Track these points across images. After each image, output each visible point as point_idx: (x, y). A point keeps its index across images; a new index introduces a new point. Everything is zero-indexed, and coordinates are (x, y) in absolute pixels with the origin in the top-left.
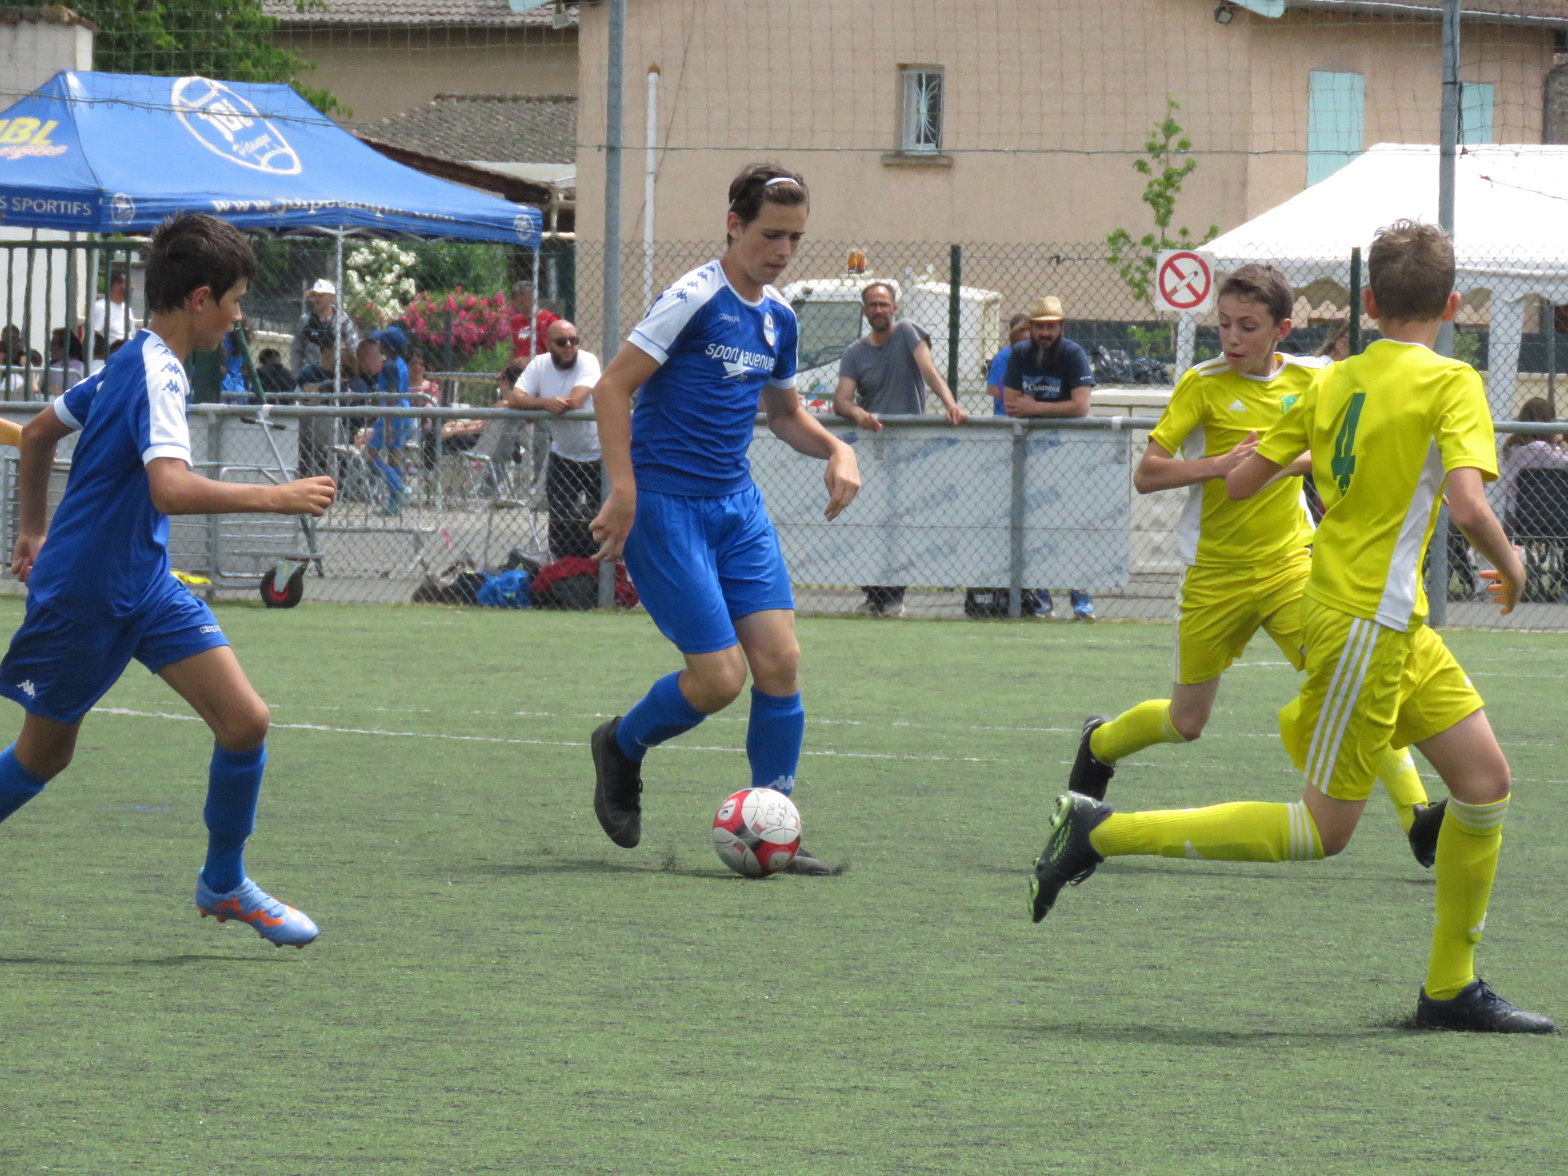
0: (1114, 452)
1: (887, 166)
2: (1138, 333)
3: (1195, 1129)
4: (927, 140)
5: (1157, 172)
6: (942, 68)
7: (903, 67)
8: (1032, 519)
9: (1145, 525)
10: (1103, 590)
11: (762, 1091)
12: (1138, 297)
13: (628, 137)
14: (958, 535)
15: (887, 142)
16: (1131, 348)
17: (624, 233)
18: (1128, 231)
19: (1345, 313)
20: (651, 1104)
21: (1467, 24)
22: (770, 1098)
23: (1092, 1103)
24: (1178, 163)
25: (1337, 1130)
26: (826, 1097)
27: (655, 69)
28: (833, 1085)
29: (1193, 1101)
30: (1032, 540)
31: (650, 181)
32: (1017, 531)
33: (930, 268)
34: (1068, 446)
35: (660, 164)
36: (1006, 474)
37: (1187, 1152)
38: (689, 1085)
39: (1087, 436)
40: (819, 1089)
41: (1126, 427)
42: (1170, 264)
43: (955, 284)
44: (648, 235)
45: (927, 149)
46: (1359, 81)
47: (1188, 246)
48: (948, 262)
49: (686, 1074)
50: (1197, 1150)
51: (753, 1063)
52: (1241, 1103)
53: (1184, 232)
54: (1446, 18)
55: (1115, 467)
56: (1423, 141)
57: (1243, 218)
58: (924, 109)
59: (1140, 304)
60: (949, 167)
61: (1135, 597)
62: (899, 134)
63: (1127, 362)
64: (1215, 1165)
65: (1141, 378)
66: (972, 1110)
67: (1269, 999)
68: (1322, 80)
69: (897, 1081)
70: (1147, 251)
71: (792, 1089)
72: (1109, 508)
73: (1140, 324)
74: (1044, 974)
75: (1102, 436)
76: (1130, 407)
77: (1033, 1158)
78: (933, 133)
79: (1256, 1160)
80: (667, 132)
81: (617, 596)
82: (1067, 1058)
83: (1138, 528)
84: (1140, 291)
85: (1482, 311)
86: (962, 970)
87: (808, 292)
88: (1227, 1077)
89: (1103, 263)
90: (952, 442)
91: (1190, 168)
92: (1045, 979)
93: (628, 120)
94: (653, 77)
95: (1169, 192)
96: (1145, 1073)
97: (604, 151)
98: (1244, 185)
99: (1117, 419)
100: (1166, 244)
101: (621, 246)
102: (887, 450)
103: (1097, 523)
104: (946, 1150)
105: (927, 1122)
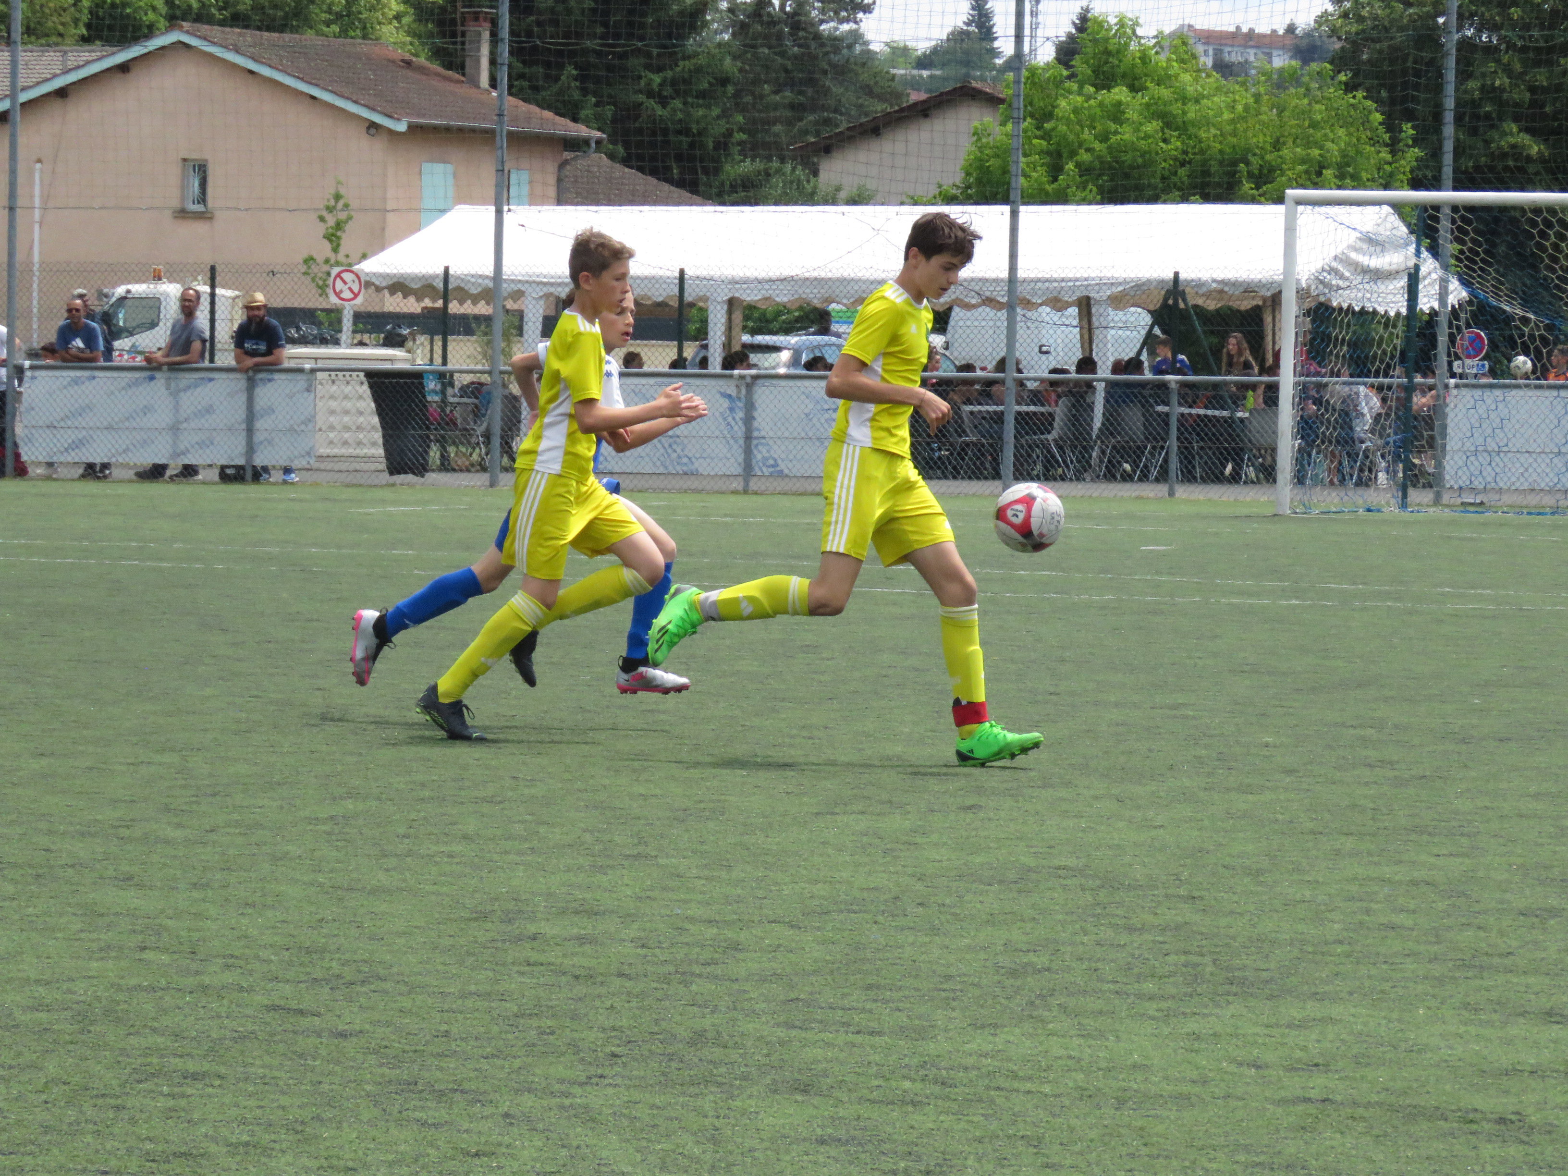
0: (305, 385)
1: (175, 217)
2: (321, 316)
3: (339, 785)
4: (199, 203)
5: (331, 221)
6: (206, 160)
7: (185, 160)
8: (259, 424)
9: (324, 428)
10: (300, 466)
11: (88, 764)
12: (320, 295)
13: (21, 202)
14: (214, 434)
15: (176, 203)
16: (319, 324)
17: (20, 257)
18: (315, 256)
19: (439, 304)
20: (21, 773)
21: (511, 135)
22: (91, 769)
23: (281, 770)
24: (343, 216)
25: (423, 785)
26: (124, 768)
27: (39, 161)
28: (129, 761)
29: (339, 768)
30: (259, 437)
31: (37, 227)
32: (250, 431)
33: (200, 278)
34: (279, 382)
35: (42, 217)
36: (243, 398)
37: (334, 799)
38: (44, 762)
39: (289, 376)
40: (120, 763)
41: (313, 371)
42: (338, 275)
43: (213, 286)
44: (36, 258)
45: (200, 208)
46: (449, 168)
47: (350, 265)
48: (209, 274)
49: (42, 755)
50: (341, 798)
51: (81, 748)
52: (368, 769)
53: (347, 256)
54: (498, 131)
55: (306, 394)
56: (484, 204)
57: (383, 248)
58: (197, 184)
59: (321, 299)
60: (211, 218)
61: (317, 470)
62: (183, 198)
63: (315, 332)
64: (351, 807)
65: (324, 341)
66: (211, 775)
67: (386, 708)
68: (427, 167)
69: (167, 758)
70: (326, 268)
71: (104, 763)
72: (302, 418)
73: (323, 310)
74: (255, 693)
75: (299, 376)
76: (316, 359)
77: (245, 804)
78: (202, 198)
79: (375, 803)
80: (46, 198)
81: (15, 470)
82: (267, 744)
83: (320, 430)
84: (322, 289)
85: (519, 302)
86: (208, 691)
87: (128, 291)
88: (360, 754)
89: (299, 275)
90: (211, 380)
91: (350, 218)
92: (256, 697)
93: (20, 191)
94: (38, 165)
95: (339, 233)
96: (312, 752)
97: (7, 210)
98: (383, 229)
99: (307, 366)
100: (337, 264)
101: (17, 266)
102: (173, 385)
103: (296, 427)
104: (194, 799)
105: (183, 782)
